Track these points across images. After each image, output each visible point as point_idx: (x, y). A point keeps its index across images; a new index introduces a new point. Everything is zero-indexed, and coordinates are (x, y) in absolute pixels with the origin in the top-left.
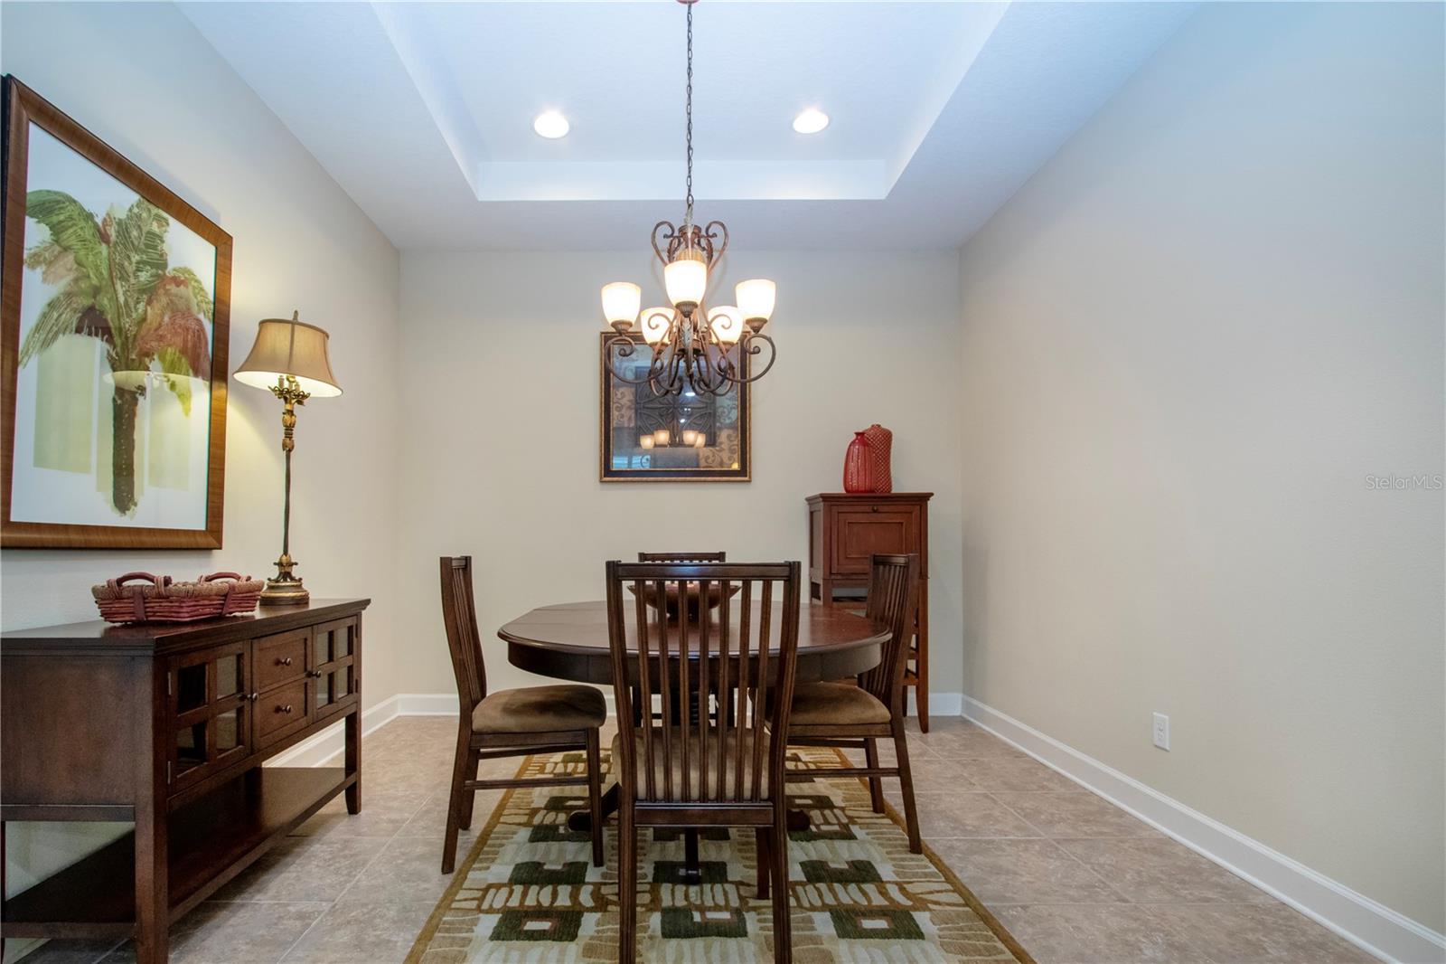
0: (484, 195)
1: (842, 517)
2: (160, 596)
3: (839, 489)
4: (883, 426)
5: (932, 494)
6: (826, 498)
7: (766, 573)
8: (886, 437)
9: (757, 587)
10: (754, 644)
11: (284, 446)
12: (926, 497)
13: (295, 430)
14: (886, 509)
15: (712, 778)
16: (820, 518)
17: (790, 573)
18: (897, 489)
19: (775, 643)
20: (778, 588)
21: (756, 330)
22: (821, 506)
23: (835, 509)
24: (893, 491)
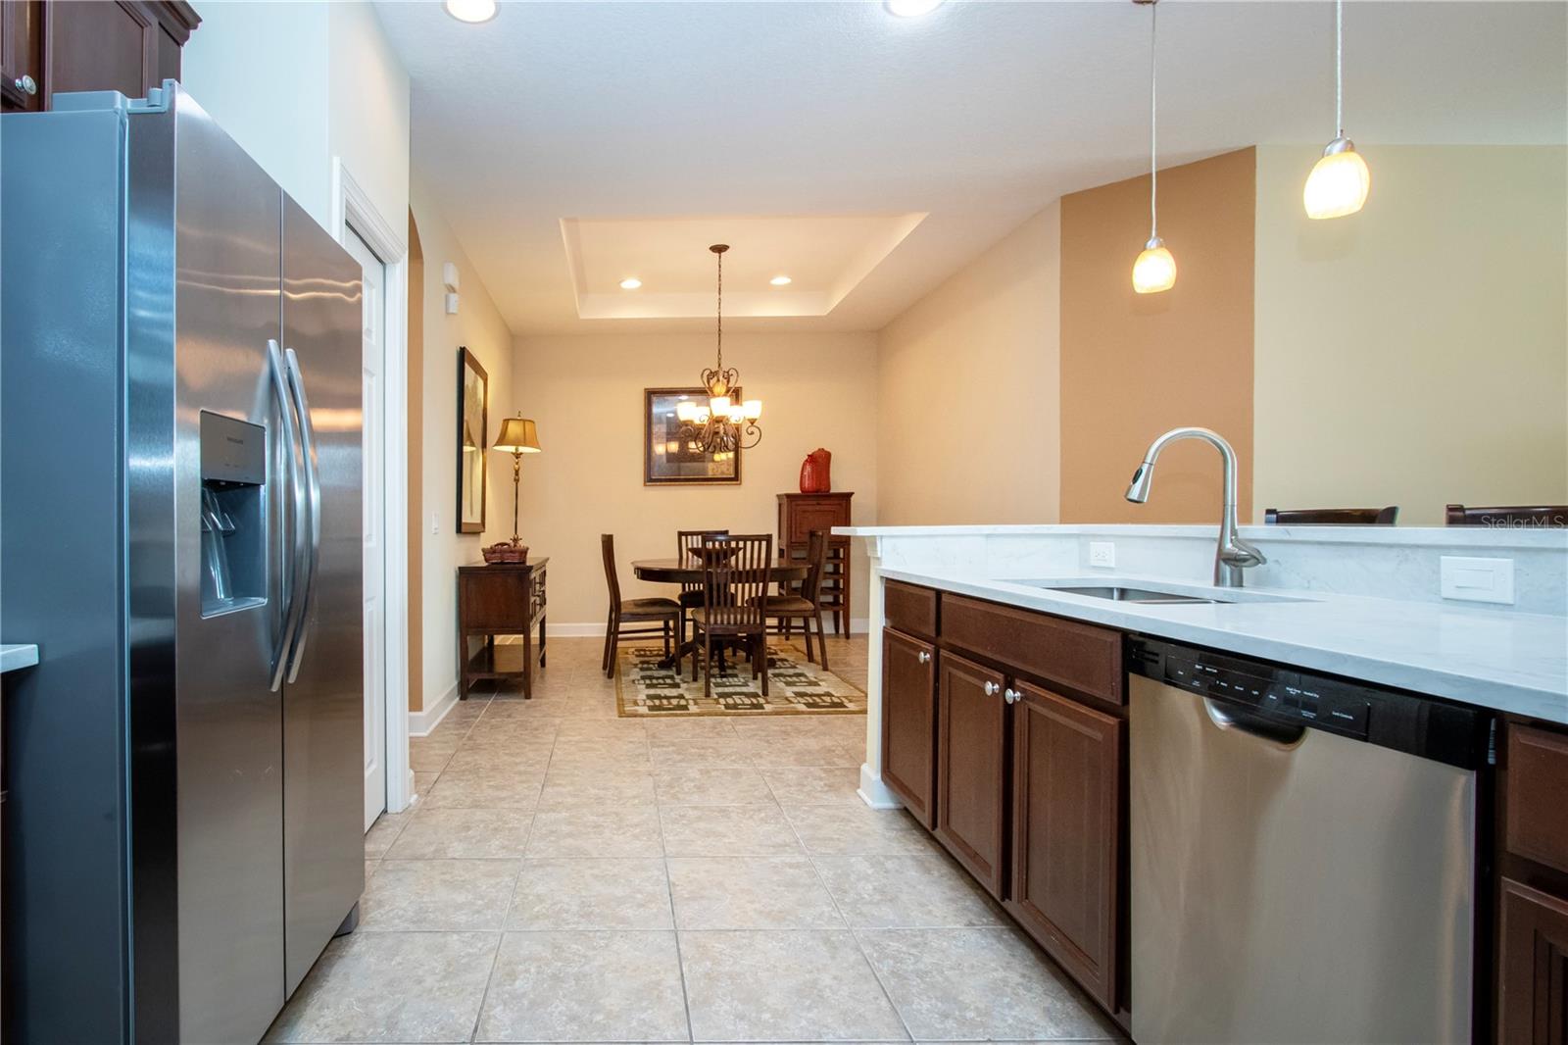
0: (583, 316)
1: (799, 508)
2: (511, 552)
3: (797, 491)
4: (826, 449)
5: (852, 494)
6: (789, 496)
7: (760, 538)
8: (828, 455)
9: (756, 543)
10: (755, 567)
11: (515, 480)
12: (850, 495)
13: (520, 472)
14: (824, 502)
15: (739, 617)
16: (785, 509)
17: (769, 538)
18: (834, 490)
19: (763, 566)
20: (764, 543)
21: (752, 423)
22: (785, 500)
23: (794, 503)
24: (832, 491)
